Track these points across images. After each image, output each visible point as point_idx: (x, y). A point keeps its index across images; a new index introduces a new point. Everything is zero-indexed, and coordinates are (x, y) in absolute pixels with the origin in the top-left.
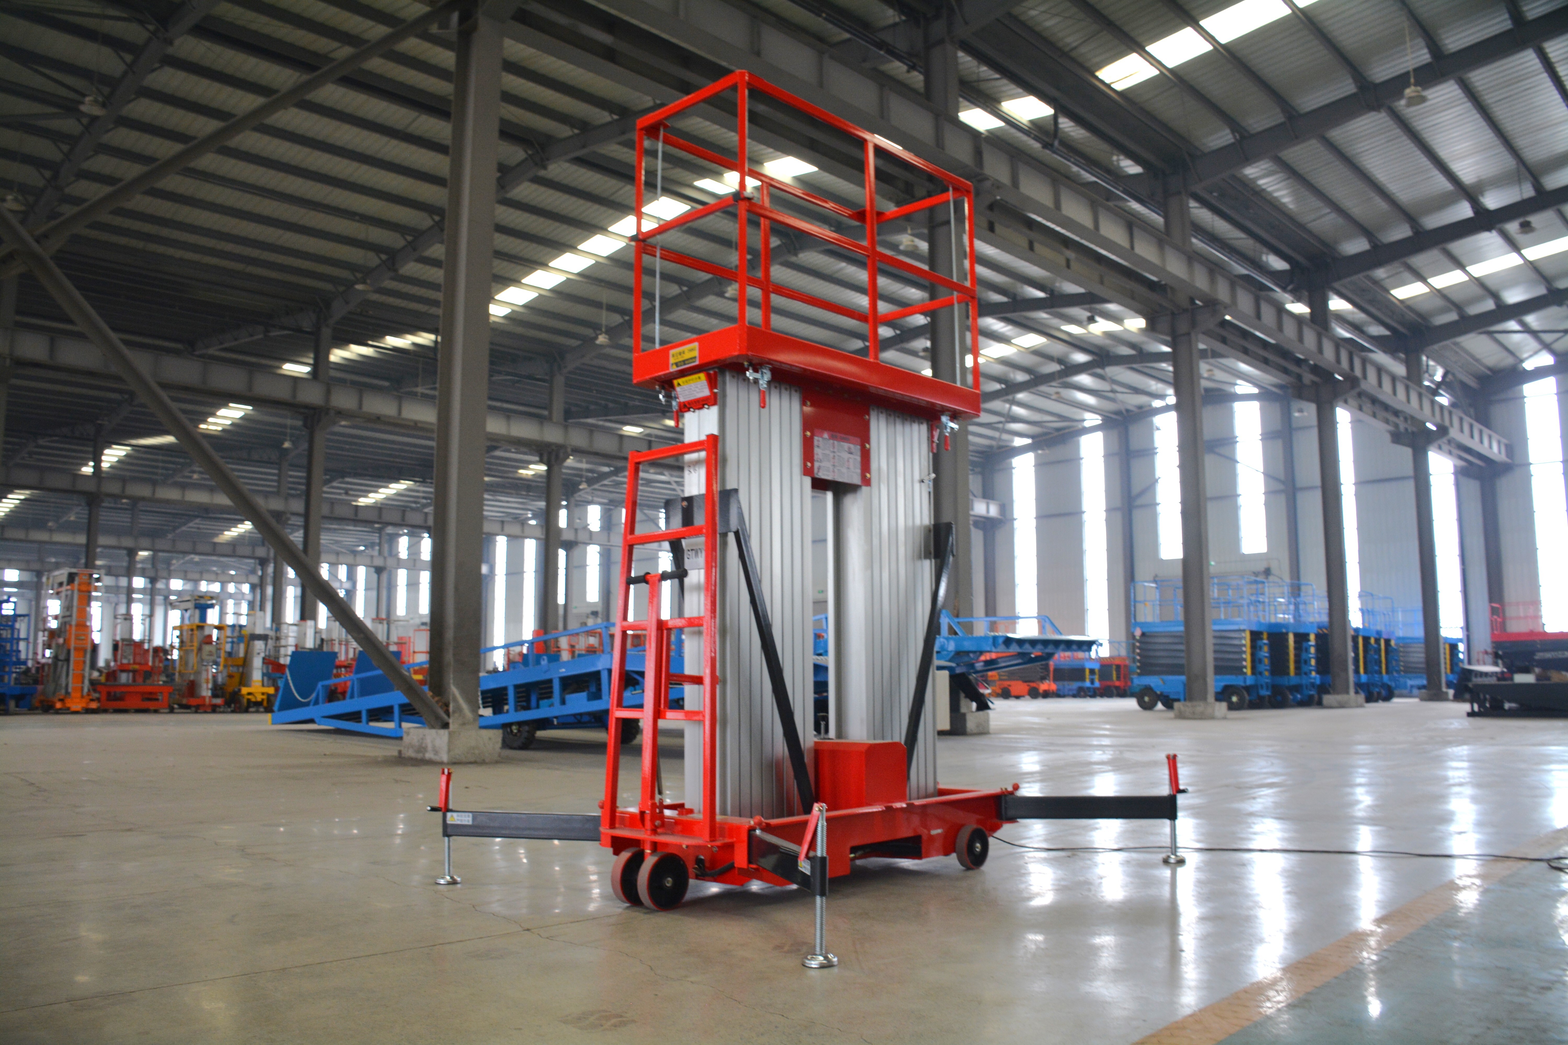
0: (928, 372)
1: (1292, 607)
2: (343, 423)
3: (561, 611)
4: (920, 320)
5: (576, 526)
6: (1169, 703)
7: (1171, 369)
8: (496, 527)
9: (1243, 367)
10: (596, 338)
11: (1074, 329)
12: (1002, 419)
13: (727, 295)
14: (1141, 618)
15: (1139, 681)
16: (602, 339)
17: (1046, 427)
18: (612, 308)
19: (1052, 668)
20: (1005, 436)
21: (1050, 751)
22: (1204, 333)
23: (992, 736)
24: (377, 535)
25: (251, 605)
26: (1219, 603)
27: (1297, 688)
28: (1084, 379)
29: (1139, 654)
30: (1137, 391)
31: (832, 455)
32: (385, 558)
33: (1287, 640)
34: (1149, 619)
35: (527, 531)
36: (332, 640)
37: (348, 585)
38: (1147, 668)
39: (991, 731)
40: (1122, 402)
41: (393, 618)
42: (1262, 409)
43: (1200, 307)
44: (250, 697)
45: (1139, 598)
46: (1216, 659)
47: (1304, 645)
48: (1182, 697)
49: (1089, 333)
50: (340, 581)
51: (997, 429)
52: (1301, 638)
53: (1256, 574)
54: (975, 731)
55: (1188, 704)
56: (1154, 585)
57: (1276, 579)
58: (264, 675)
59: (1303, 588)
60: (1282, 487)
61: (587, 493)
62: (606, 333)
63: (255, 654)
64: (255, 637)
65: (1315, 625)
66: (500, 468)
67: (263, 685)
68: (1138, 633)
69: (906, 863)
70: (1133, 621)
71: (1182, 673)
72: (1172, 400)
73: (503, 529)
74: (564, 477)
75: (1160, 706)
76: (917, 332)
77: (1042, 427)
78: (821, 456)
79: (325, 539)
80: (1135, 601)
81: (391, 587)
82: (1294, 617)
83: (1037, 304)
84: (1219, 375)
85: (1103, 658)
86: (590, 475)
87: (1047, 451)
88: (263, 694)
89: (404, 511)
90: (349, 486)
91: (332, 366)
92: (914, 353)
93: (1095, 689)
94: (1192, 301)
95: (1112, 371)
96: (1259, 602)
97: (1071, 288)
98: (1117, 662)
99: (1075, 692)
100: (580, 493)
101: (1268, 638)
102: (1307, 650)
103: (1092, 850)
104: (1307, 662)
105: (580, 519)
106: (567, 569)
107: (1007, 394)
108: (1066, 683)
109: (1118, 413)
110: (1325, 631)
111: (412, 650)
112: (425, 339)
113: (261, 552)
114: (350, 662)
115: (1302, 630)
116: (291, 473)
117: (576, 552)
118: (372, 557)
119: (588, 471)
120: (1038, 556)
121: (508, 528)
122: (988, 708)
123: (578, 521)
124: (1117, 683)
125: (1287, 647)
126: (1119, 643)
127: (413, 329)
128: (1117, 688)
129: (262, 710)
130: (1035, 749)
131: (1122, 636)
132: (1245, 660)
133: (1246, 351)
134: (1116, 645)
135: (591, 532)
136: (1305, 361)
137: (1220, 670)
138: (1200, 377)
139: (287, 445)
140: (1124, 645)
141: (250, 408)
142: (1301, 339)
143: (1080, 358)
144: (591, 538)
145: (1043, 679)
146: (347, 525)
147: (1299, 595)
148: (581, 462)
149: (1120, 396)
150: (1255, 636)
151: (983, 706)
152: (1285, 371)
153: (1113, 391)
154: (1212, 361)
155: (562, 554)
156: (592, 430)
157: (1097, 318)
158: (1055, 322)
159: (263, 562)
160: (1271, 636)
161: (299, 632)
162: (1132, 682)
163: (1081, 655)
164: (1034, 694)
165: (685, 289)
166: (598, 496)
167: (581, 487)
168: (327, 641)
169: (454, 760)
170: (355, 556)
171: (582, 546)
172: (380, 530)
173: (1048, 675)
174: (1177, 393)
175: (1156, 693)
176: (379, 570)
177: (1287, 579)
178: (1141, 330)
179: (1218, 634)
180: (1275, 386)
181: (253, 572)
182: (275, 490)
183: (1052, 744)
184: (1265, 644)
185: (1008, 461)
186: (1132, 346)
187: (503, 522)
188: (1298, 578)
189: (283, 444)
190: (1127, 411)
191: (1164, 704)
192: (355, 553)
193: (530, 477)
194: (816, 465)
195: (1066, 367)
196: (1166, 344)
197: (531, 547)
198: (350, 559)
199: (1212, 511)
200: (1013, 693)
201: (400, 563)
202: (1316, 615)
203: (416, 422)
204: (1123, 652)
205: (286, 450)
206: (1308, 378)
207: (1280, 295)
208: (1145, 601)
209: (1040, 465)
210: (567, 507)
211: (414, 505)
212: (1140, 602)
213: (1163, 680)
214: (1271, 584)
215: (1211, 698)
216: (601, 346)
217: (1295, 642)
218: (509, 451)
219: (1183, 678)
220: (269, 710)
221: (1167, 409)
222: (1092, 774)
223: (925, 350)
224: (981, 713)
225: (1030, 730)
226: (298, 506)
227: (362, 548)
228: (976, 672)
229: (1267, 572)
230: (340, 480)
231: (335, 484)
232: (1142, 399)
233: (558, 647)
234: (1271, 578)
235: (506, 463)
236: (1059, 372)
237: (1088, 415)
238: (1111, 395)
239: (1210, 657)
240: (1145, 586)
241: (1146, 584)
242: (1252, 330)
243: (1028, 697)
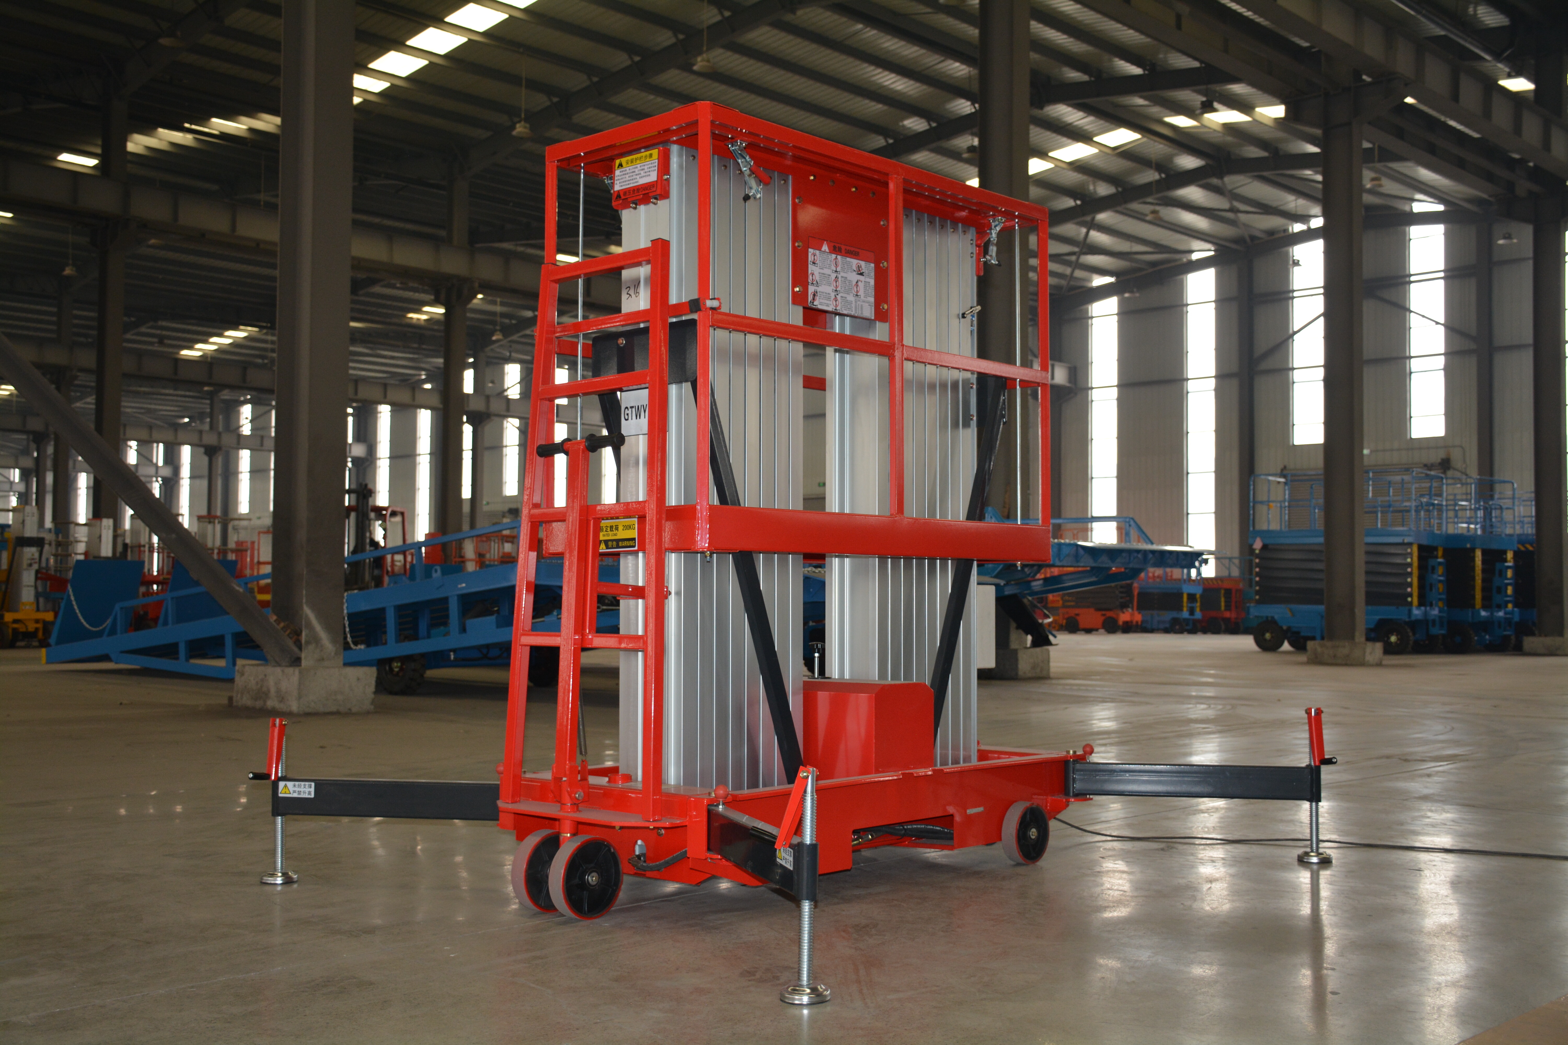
0: (974, 183)
1: (1480, 514)
2: (153, 241)
3: (466, 509)
4: (965, 107)
5: (488, 392)
6: (1299, 644)
7: (1319, 178)
8: (376, 392)
9: (1425, 174)
10: (513, 127)
11: (1182, 121)
12: (1076, 249)
13: (695, 68)
14: (1262, 525)
15: (1257, 611)
16: (520, 129)
17: (1137, 261)
18: (534, 85)
19: (1136, 592)
20: (1079, 273)
21: (1134, 703)
22: (1369, 123)
23: (1054, 681)
24: (208, 402)
25: (23, 498)
26: (1375, 507)
27: (1486, 626)
28: (1193, 193)
29: (1257, 574)
30: (1267, 209)
31: (833, 276)
32: (220, 434)
33: (1473, 559)
34: (1275, 526)
35: (420, 398)
36: (140, 546)
37: (167, 472)
38: (1269, 595)
39: (1052, 675)
40: (1246, 226)
41: (231, 516)
42: (1447, 234)
43: (1370, 84)
44: (15, 626)
45: (1262, 496)
46: (1368, 583)
47: (1498, 566)
48: (1318, 636)
49: (1203, 126)
50: (156, 465)
51: (1068, 263)
52: (1494, 557)
53: (1428, 467)
54: (1029, 675)
55: (1328, 643)
56: (1282, 480)
57: (1458, 474)
58: (37, 595)
59: (1498, 487)
60: (1473, 346)
61: (501, 346)
62: (526, 120)
63: (25, 566)
64: (24, 542)
65: (1515, 538)
66: (380, 310)
67: (38, 610)
68: (1258, 545)
69: (933, 854)
70: (1251, 529)
71: (1320, 602)
72: (1317, 222)
73: (385, 396)
74: (468, 323)
75: (1286, 646)
76: (962, 124)
77: (1131, 260)
78: (817, 277)
79: (129, 406)
80: (1255, 502)
81: (230, 475)
82: (1483, 528)
83: (1131, 85)
84: (1390, 187)
85: (1207, 579)
86: (507, 321)
87: (1137, 295)
88: (37, 621)
89: (245, 369)
90: (164, 333)
91: (129, 157)
92: (955, 155)
93: (1195, 622)
94: (1357, 75)
95: (1233, 181)
96: (1433, 505)
97: (1181, 62)
98: (1227, 585)
99: (1167, 625)
100: (493, 347)
101: (1443, 556)
102: (1502, 573)
103: (1188, 839)
104: (1501, 590)
105: (492, 382)
106: (474, 450)
107: (1084, 215)
108: (1155, 612)
109: (1239, 240)
110: (1531, 548)
111: (256, 560)
112: (268, 123)
113: (35, 424)
114: (165, 576)
115: (1494, 546)
116: (75, 312)
117: (488, 428)
118: (201, 432)
119: (503, 315)
120: (1120, 438)
121: (392, 394)
122: (1049, 643)
123: (490, 385)
124: (1227, 615)
125: (1473, 568)
126: (1230, 559)
127: (251, 111)
128: (1226, 620)
129: (36, 644)
130: (1112, 701)
131: (1234, 550)
132: (1410, 585)
133: (1432, 149)
134: (1226, 562)
135: (508, 400)
136: (1522, 162)
137: (1372, 598)
138: (1362, 189)
139: (68, 271)
140: (1237, 561)
141: (10, 215)
142: (1518, 129)
143: (1188, 162)
144: (509, 408)
145: (1124, 606)
146: (164, 388)
147: (1492, 497)
148: (494, 303)
149: (1242, 217)
150: (1426, 552)
151: (1042, 640)
152: (1489, 177)
153: (1232, 210)
154: (1379, 165)
155: (468, 430)
156: (508, 256)
157: (1216, 105)
158: (1155, 110)
159: (39, 439)
160: (1447, 552)
161: (90, 535)
162: (1248, 613)
163: (1176, 573)
164: (1112, 627)
165: (637, 59)
166: (517, 351)
167: (494, 338)
168: (132, 547)
169: (307, 710)
170: (176, 430)
171: (496, 419)
172: (211, 395)
173: (1131, 601)
174: (1325, 214)
175: (1281, 627)
176: (211, 451)
177: (1474, 473)
178: (1277, 120)
179: (1372, 549)
180: (1470, 200)
181: (26, 452)
182: (54, 336)
183: (1136, 694)
184: (1440, 563)
185: (1084, 307)
186: (1262, 143)
187: (385, 386)
188: (1491, 474)
189: (64, 270)
190: (1253, 238)
191: (1291, 644)
192: (176, 427)
193: (423, 323)
194: (811, 289)
195: (1168, 176)
196: (1313, 141)
197: (424, 419)
198: (169, 436)
199: (1370, 377)
200: (1081, 626)
201: (241, 442)
202: (1518, 527)
203: (258, 243)
204: (1236, 572)
205: (68, 277)
206: (1523, 186)
207: (1490, 63)
208: (1269, 501)
209: (1125, 314)
210: (473, 366)
211: (260, 361)
212: (1262, 502)
213: (1291, 610)
214: (1450, 481)
215: (1360, 637)
216: (520, 139)
217: (1484, 562)
218: (393, 287)
219: (1321, 608)
220: (44, 644)
221: (1308, 235)
222: (1191, 735)
223: (971, 149)
224: (1038, 650)
225: (1105, 674)
226: (87, 358)
227: (187, 420)
228: (1033, 594)
229: (1445, 465)
230: (151, 324)
231: (143, 329)
232: (1274, 222)
233: (462, 557)
234: (1450, 473)
235: (389, 303)
236: (1157, 182)
237: (1196, 244)
238: (1230, 215)
239: (1360, 580)
240: (1269, 481)
241: (1271, 478)
242: (1443, 118)
243: (1102, 631)
